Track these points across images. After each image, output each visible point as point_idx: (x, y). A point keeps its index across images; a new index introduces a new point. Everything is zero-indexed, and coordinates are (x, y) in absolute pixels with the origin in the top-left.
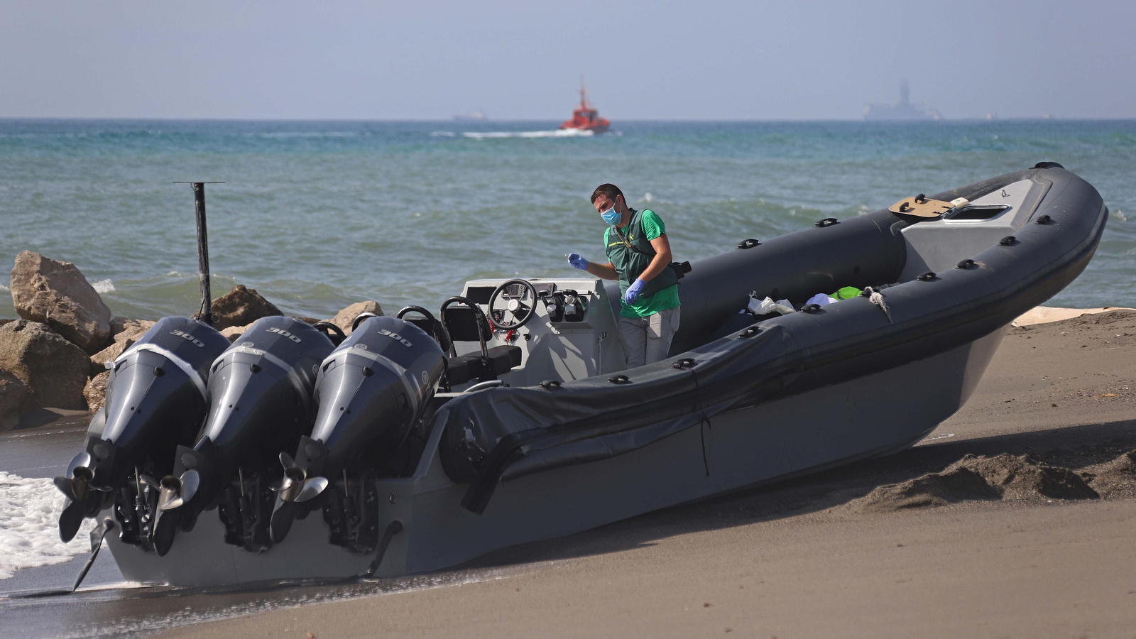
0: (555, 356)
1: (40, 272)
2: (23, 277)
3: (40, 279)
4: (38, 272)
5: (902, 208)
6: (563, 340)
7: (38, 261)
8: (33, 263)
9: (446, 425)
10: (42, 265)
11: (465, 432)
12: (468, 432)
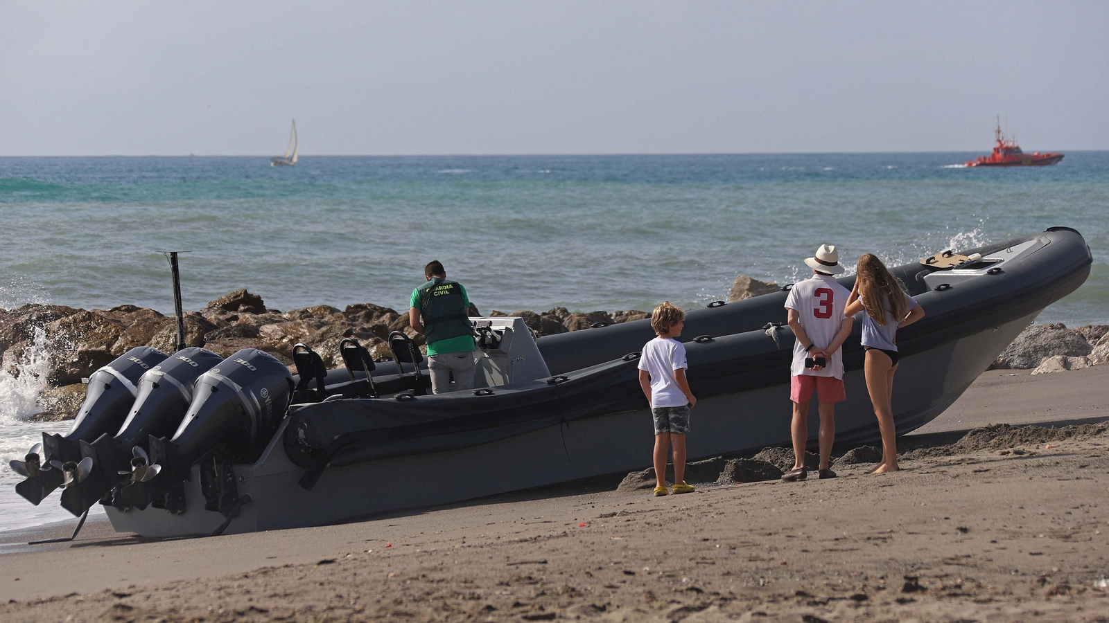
0: (486, 372)
1: (749, 290)
2: (737, 293)
3: (748, 295)
4: (747, 289)
5: (928, 261)
6: (491, 361)
7: (749, 282)
8: (745, 284)
9: (287, 427)
10: (751, 285)
11: (298, 432)
12: (301, 432)
